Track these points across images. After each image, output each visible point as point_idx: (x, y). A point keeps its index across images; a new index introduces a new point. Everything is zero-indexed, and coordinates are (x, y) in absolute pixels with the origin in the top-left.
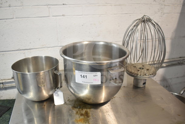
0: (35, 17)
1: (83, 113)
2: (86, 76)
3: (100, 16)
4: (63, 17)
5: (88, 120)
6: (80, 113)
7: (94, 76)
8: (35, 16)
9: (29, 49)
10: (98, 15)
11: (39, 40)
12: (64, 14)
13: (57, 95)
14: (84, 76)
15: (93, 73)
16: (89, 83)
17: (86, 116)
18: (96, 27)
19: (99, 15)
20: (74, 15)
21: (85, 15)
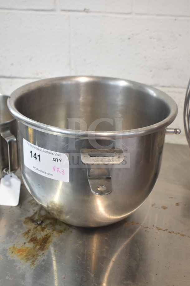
0: (24, 10)
1: (38, 238)
2: (39, 156)
3: (176, 20)
4: (84, 14)
5: (37, 255)
6: (32, 236)
7: (55, 160)
8: (26, 8)
9: (9, 77)
10: (171, 16)
11: (31, 60)
12: (87, 8)
13: (7, 183)
14: (35, 154)
15: (53, 154)
16: (46, 173)
17: (41, 245)
18: (163, 47)
19: (174, 18)
20: (111, 13)
21: (137, 14)
